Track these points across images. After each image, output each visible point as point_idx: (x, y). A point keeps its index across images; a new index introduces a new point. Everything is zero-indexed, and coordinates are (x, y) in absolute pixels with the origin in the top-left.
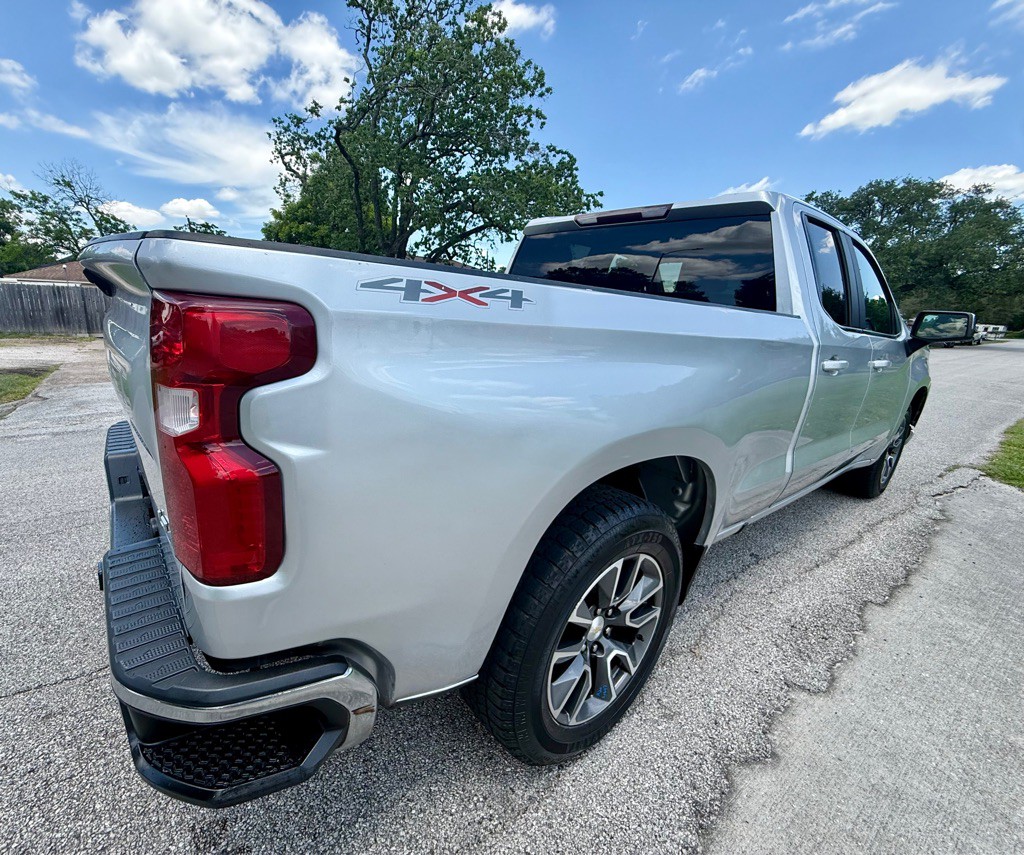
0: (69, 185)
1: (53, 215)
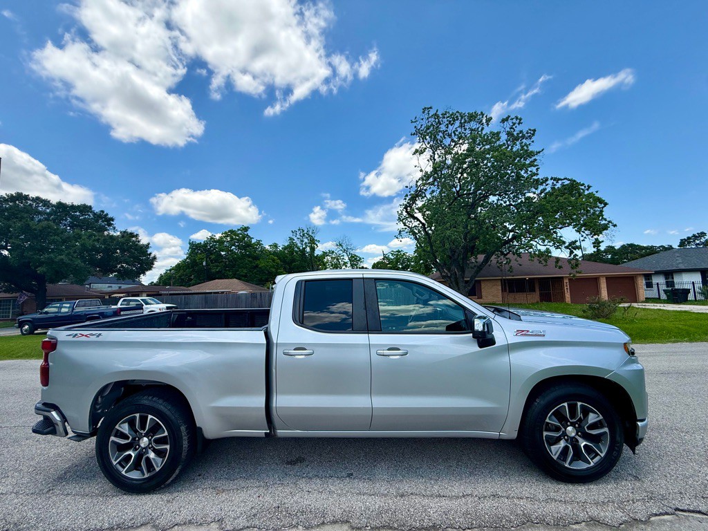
0: (341, 245)
1: (334, 258)
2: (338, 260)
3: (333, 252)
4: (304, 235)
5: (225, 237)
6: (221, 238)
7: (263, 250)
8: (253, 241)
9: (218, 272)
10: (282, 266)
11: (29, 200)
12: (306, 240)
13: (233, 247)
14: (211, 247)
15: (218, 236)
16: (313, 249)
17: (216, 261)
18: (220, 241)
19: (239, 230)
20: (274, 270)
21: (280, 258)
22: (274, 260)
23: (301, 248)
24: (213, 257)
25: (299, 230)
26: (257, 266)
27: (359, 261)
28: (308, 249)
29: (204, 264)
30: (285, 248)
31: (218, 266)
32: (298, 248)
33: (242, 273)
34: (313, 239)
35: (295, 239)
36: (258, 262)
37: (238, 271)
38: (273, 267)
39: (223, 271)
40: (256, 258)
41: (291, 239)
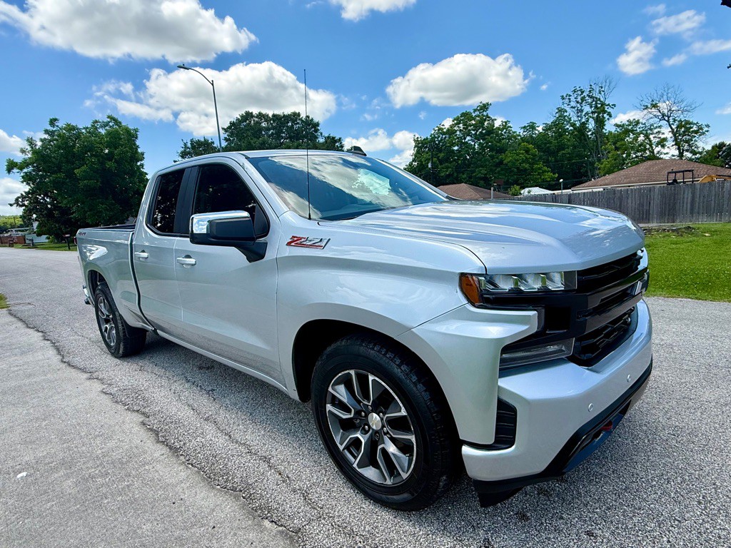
2: (647, 136)
3: (638, 122)
4: (583, 99)
5: (456, 124)
6: (451, 126)
7: (512, 137)
8: (497, 124)
9: (449, 176)
10: (540, 158)
11: (254, 117)
12: (587, 109)
13: (468, 138)
14: (440, 142)
15: (447, 123)
16: (600, 123)
17: (446, 160)
18: (451, 132)
19: (475, 111)
20: (527, 166)
21: (539, 147)
22: (527, 151)
23: (578, 124)
24: (441, 155)
25: (575, 91)
26: (501, 162)
27: (696, 132)
28: (591, 125)
29: (430, 166)
30: (548, 128)
31: (447, 168)
32: (573, 125)
33: (479, 175)
34: (603, 104)
35: (568, 108)
36: (503, 156)
37: (474, 172)
38: (526, 161)
39: (455, 175)
40: (502, 150)
41: (561, 111)
